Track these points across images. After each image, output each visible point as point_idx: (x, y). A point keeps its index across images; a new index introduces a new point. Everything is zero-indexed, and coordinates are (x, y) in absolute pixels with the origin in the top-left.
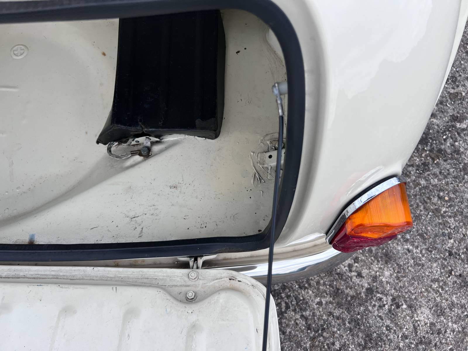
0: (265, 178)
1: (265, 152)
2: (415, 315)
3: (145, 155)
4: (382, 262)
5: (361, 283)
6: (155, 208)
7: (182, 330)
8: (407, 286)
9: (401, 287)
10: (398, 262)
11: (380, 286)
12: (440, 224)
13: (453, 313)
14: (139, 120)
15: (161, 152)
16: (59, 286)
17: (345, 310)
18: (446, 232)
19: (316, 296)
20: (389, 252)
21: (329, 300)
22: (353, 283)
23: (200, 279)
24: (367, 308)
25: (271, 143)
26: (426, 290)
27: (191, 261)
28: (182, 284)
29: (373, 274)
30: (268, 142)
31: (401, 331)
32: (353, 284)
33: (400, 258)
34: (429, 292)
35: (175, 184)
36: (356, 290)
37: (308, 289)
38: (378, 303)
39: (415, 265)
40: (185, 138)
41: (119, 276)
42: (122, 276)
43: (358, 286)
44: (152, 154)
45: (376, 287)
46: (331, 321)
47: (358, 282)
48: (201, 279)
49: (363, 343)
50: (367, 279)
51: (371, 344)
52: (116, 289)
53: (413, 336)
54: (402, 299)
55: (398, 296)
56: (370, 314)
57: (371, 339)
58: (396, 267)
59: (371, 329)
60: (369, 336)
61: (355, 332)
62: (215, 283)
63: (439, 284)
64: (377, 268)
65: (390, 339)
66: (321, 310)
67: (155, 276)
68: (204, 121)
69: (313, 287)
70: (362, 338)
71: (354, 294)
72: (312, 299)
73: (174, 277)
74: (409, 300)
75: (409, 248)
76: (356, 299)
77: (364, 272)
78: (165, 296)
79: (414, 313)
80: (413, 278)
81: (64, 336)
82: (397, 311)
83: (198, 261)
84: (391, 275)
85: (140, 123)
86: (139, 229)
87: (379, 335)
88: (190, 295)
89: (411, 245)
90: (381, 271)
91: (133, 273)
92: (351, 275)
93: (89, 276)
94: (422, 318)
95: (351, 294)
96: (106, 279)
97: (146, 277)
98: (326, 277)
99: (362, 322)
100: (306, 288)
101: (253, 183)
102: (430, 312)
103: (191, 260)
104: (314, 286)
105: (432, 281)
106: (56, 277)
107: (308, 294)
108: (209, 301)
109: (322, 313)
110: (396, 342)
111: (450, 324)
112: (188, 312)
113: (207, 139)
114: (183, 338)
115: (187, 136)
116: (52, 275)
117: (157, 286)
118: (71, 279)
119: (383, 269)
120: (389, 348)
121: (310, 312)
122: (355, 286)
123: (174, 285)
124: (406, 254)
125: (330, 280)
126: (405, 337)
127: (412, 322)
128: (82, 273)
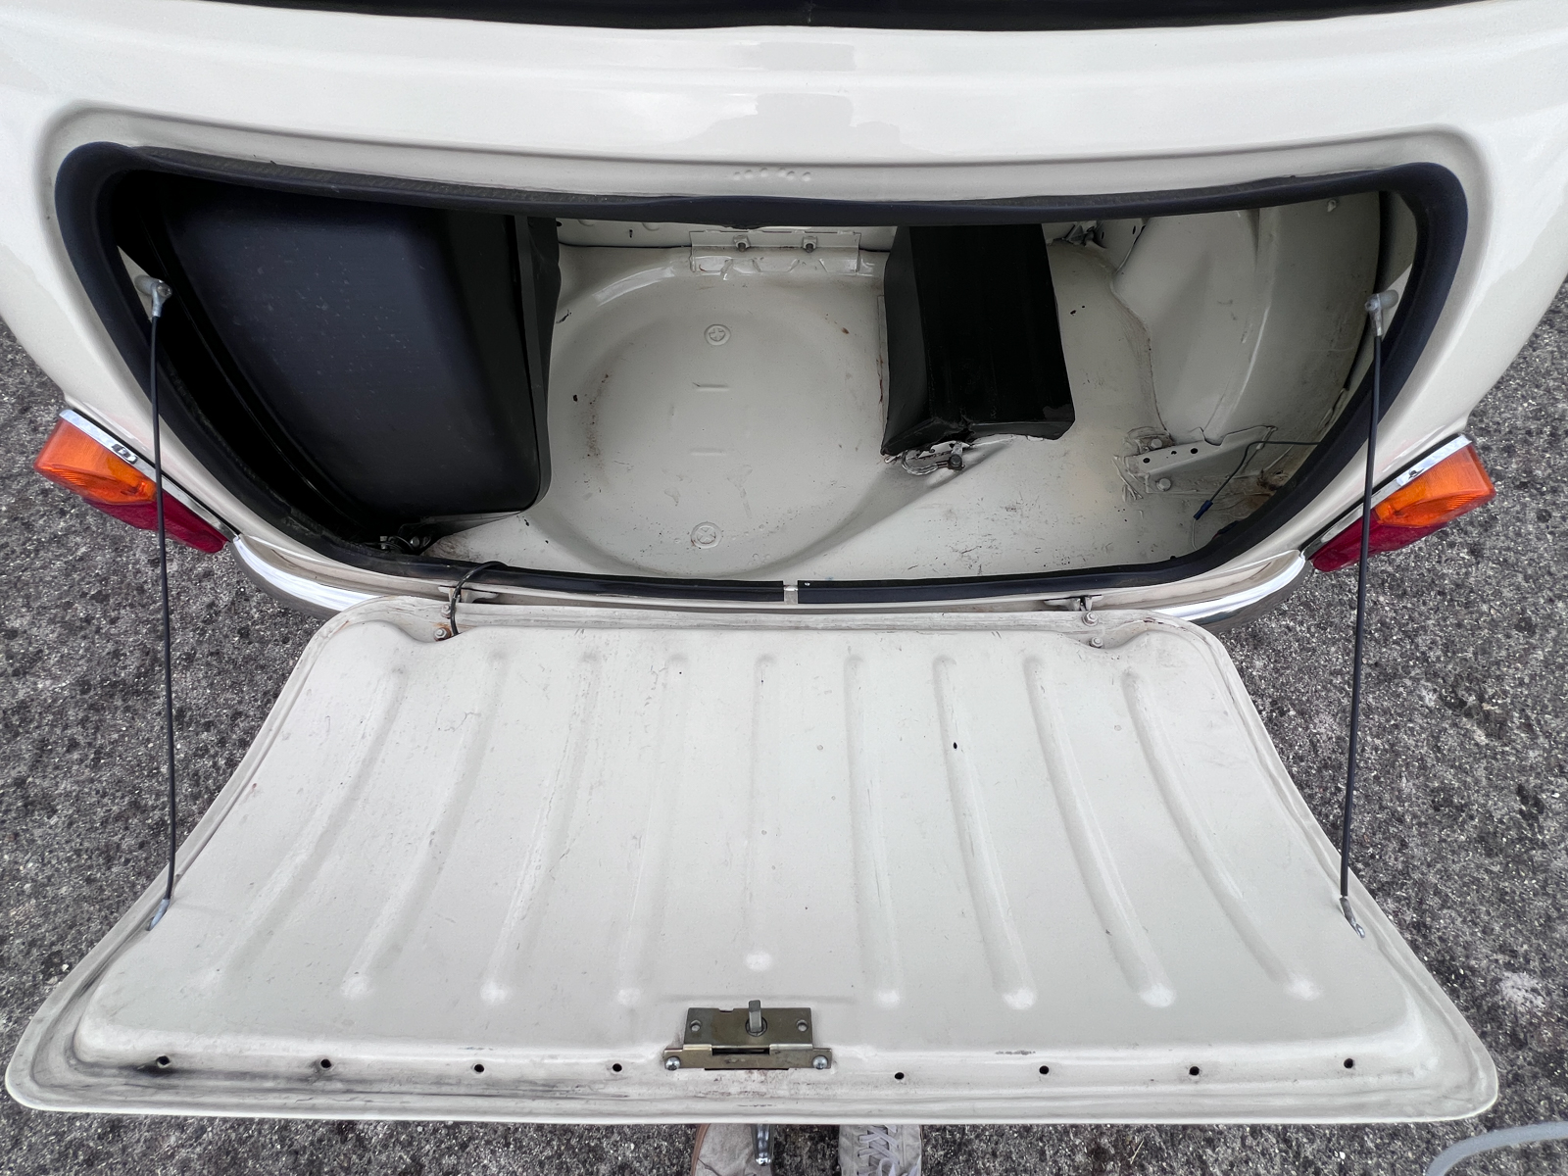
0: (1142, 492)
1: (1137, 455)
3: (957, 468)
6: (992, 539)
12: (1333, 586)
13: (1372, 722)
15: (980, 461)
18: (1345, 598)
25: (1141, 442)
26: (1324, 687)
30: (1137, 441)
33: (1276, 640)
34: (1329, 691)
35: (1012, 505)
39: (1301, 650)
40: (1013, 439)
44: (965, 466)
48: (1101, 623)
63: (1343, 678)
68: (1056, 409)
80: (1300, 670)
83: (1086, 603)
84: (1265, 666)
88: (1098, 642)
90: (1248, 660)
94: (1323, 730)
101: (1126, 500)
102: (1335, 720)
103: (1078, 600)
105: (1331, 674)
111: (1369, 739)
112: (1113, 659)
113: (1047, 440)
114: (1118, 689)
115: (1015, 437)
124: (1286, 634)
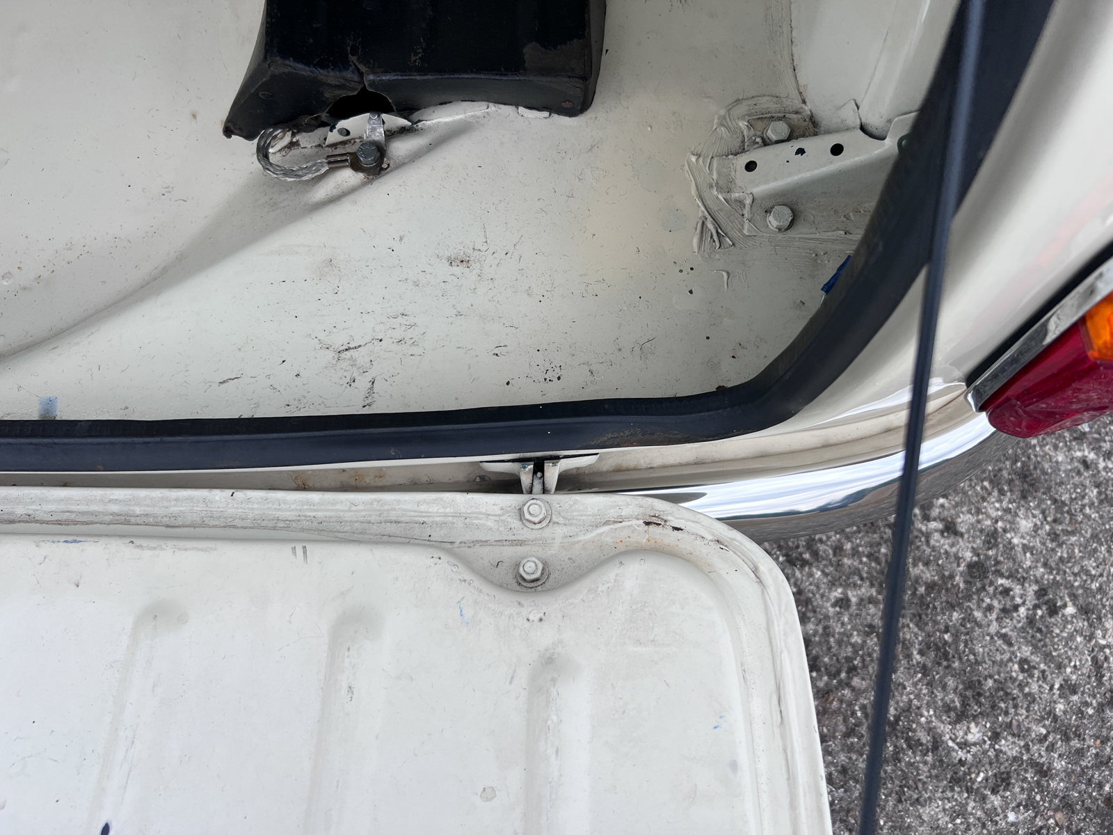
0: (735, 234)
1: (736, 154)
2: (1099, 632)
3: (371, 168)
4: (1011, 495)
5: (954, 549)
6: (407, 323)
7: (514, 671)
8: (1078, 558)
9: (1061, 559)
10: (1057, 494)
11: (1004, 559)
14: (349, 48)
15: (416, 157)
16: (132, 542)
17: (911, 620)
19: (833, 584)
20: (1032, 467)
21: (868, 594)
22: (933, 549)
23: (554, 523)
24: (970, 615)
25: (751, 125)
27: (525, 473)
28: (501, 539)
29: (988, 526)
30: (743, 124)
31: (1060, 672)
32: (933, 554)
35: (462, 252)
36: (941, 568)
37: (810, 565)
38: (1000, 602)
40: (488, 113)
41: (310, 516)
42: (320, 514)
43: (947, 559)
44: (389, 165)
45: (995, 559)
46: (873, 649)
47: (946, 547)
48: (558, 523)
49: (958, 704)
50: (971, 539)
51: (980, 707)
52: (305, 552)
53: (1092, 686)
54: (1064, 592)
55: (1053, 584)
56: (978, 631)
57: (979, 694)
58: (1050, 508)
59: (978, 670)
60: (972, 688)
61: (937, 677)
62: (601, 534)
64: (998, 510)
65: (1029, 694)
66: (846, 619)
67: (420, 514)
68: (550, 50)
69: (823, 559)
70: (955, 690)
71: (936, 578)
72: (821, 591)
73: (477, 518)
74: (1083, 594)
75: (1086, 457)
76: (939, 592)
77: (963, 521)
78: (455, 570)
79: (1094, 627)
80: (1095, 537)
81: (153, 691)
82: (1050, 623)
83: (546, 474)
84: (1036, 528)
85: (354, 59)
86: (363, 383)
87: (1001, 682)
88: (530, 569)
89: (1093, 449)
90: (1009, 517)
91: (354, 508)
92: (927, 529)
93: (220, 517)
95: (927, 578)
96: (271, 524)
97: (394, 518)
98: (860, 535)
99: (957, 650)
100: (805, 563)
101: (699, 248)
103: (524, 468)
104: (827, 558)
106: (123, 518)
107: (811, 579)
108: (593, 586)
109: (849, 627)
110: (1046, 701)
112: (528, 620)
113: (555, 116)
114: (517, 698)
115: (493, 108)
116: (111, 514)
117: (428, 543)
118: (168, 526)
119: (1015, 512)
120: (1027, 717)
121: (817, 625)
122: (939, 559)
123: (477, 541)
124: (1079, 473)
125: (870, 542)
126: (1069, 688)
127: (1089, 651)
128: (199, 509)
